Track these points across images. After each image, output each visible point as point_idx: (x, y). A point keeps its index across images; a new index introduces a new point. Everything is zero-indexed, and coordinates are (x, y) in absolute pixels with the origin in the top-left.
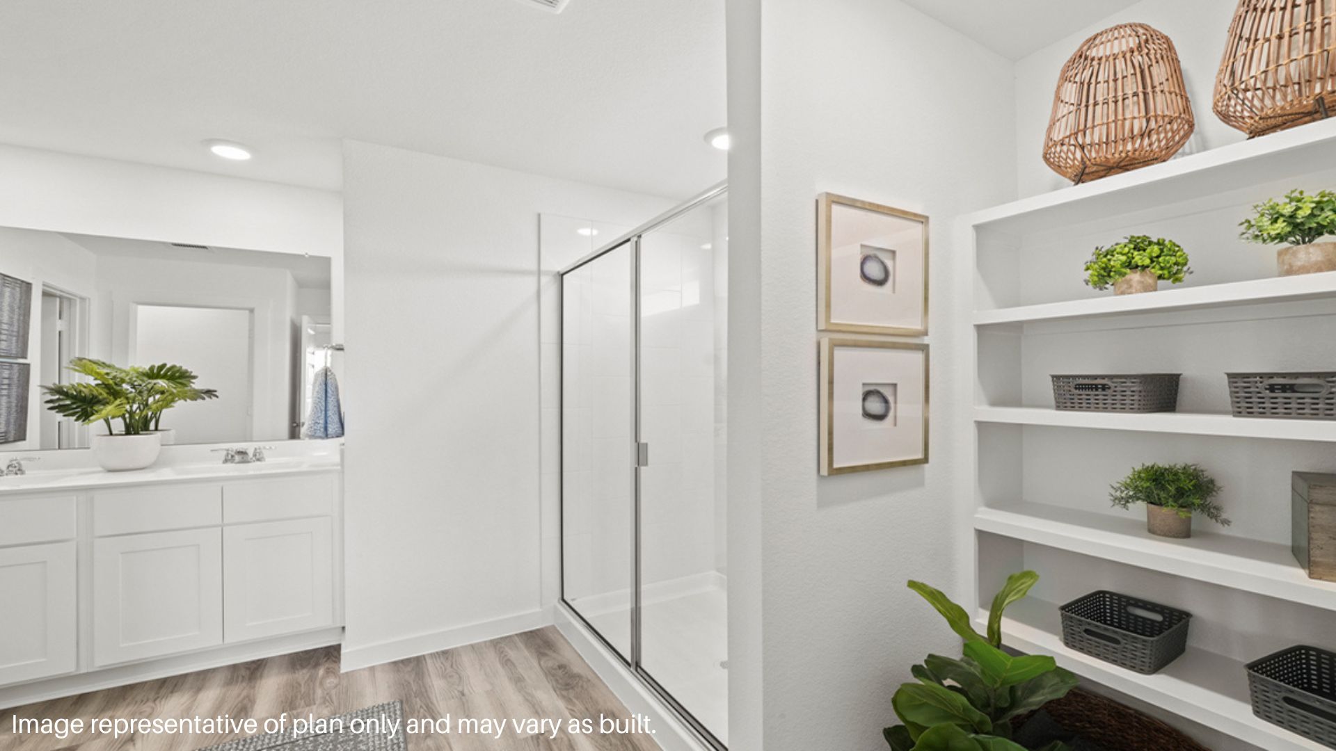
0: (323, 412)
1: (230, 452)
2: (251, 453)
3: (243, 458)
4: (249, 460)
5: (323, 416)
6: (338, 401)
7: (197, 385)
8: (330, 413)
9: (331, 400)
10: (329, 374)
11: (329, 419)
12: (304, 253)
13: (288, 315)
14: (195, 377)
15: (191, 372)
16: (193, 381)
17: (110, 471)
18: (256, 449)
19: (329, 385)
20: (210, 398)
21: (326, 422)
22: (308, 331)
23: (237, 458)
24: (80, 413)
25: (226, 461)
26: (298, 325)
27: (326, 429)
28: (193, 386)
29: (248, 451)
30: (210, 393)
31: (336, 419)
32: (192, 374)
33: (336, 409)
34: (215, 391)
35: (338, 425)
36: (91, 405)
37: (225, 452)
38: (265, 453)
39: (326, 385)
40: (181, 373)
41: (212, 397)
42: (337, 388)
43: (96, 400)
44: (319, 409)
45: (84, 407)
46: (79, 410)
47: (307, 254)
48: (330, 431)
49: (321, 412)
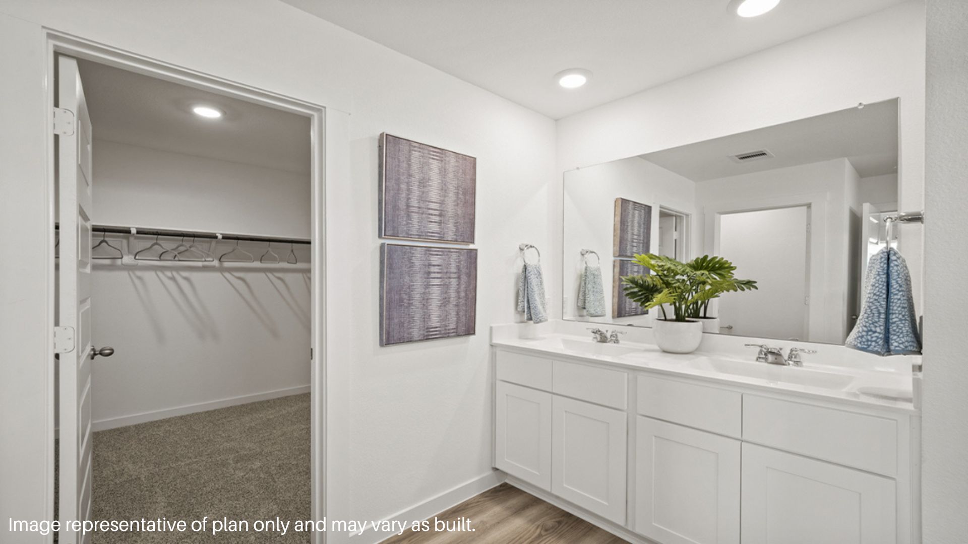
0: (883, 316)
1: (763, 349)
2: (785, 354)
3: (776, 359)
4: (784, 362)
5: (882, 322)
6: (910, 300)
7: (738, 275)
8: (894, 318)
9: (897, 298)
10: (893, 258)
11: (893, 328)
12: (856, 105)
13: (847, 203)
14: (734, 268)
15: (731, 263)
16: (732, 272)
17: (665, 352)
18: (792, 350)
19: (894, 275)
20: (750, 289)
21: (887, 331)
22: (869, 219)
23: (770, 357)
24: (643, 300)
25: (758, 359)
26: (859, 216)
27: (887, 340)
28: (735, 277)
29: (782, 352)
30: (750, 284)
31: (906, 328)
32: (732, 265)
33: (906, 312)
34: (755, 282)
35: (910, 337)
36: (652, 293)
37: (759, 349)
38: (803, 356)
39: (888, 275)
40: (720, 264)
41: (752, 288)
42: (907, 280)
43: (655, 289)
44: (875, 311)
45: (647, 294)
46: (643, 297)
47: (860, 104)
48: (894, 345)
49: (879, 317)
